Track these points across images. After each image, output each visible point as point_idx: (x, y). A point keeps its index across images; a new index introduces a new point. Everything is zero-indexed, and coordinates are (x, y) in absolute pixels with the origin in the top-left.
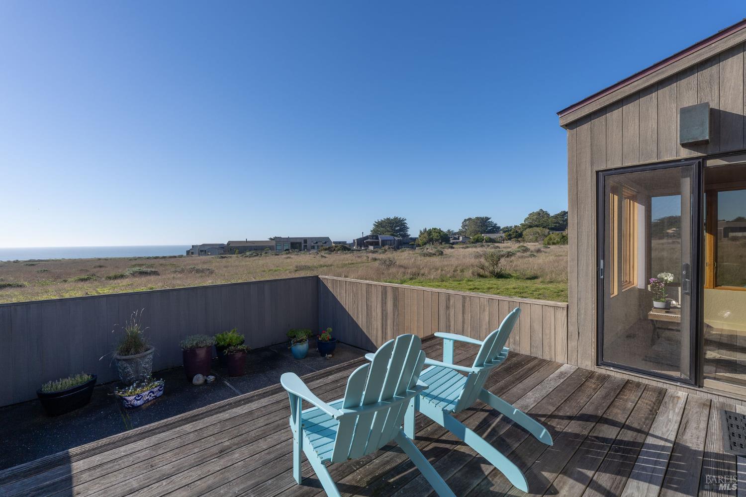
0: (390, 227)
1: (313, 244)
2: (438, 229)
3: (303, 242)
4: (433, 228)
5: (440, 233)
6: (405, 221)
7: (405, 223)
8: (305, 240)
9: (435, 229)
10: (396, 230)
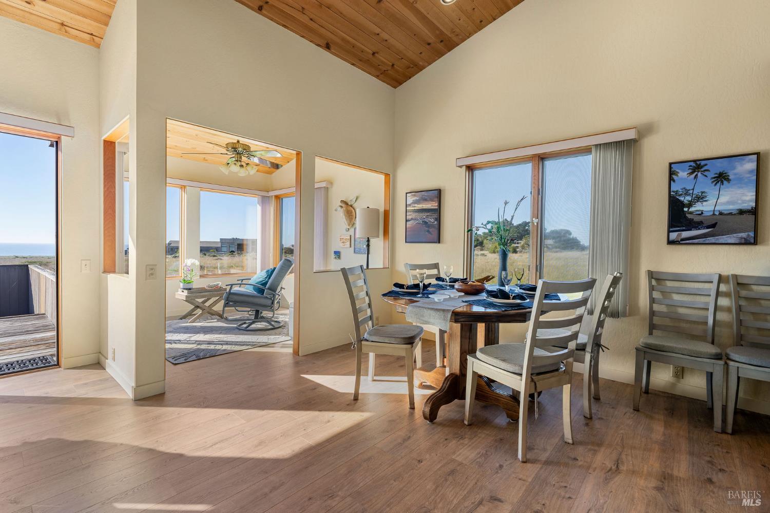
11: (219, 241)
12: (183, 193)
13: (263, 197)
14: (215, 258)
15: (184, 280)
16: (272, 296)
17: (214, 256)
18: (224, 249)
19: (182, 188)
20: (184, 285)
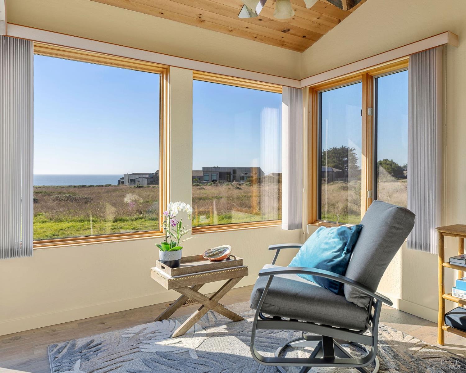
0: (337, 157)
1: (242, 175)
2: (390, 160)
3: (232, 173)
4: (384, 160)
5: (391, 165)
6: (354, 152)
7: (354, 153)
8: (234, 171)
9: (386, 160)
10: (344, 162)
11: (202, 170)
12: (165, 81)
13: (292, 89)
14: (198, 187)
15: (166, 244)
16: (366, 301)
17: (198, 185)
18: (206, 178)
19: (162, 72)
20: (165, 256)
